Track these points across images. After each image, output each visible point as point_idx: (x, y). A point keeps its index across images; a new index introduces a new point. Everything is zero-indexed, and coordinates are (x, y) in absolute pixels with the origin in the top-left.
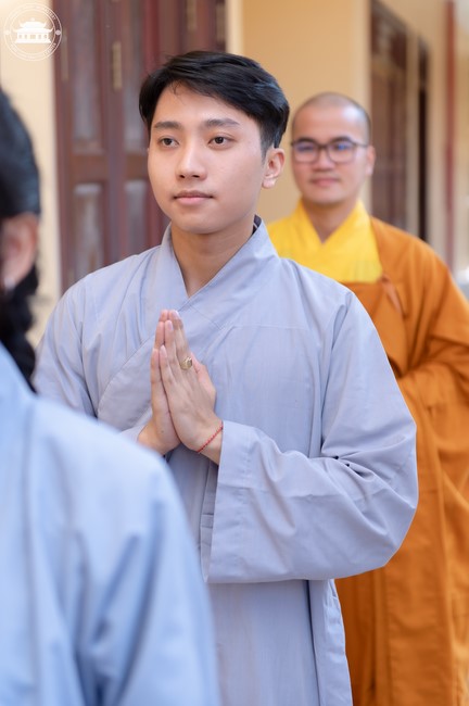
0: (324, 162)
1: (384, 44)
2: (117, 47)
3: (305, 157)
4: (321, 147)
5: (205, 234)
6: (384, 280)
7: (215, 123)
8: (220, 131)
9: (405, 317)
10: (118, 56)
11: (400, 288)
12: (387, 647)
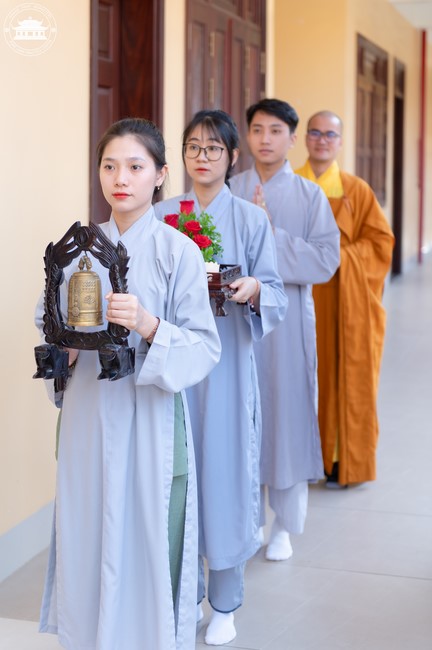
0: (323, 141)
1: (368, 65)
2: (212, 81)
3: (313, 138)
4: (322, 134)
5: (268, 164)
6: (344, 197)
7: (274, 126)
8: (276, 128)
9: (353, 215)
10: (213, 86)
11: (352, 201)
12: (345, 370)
